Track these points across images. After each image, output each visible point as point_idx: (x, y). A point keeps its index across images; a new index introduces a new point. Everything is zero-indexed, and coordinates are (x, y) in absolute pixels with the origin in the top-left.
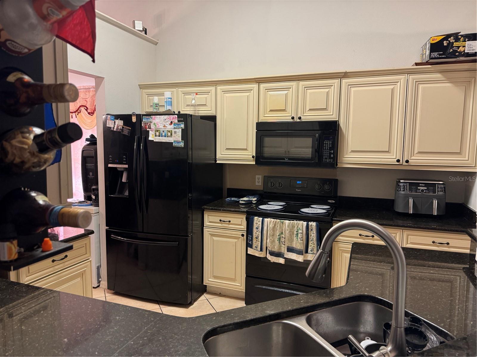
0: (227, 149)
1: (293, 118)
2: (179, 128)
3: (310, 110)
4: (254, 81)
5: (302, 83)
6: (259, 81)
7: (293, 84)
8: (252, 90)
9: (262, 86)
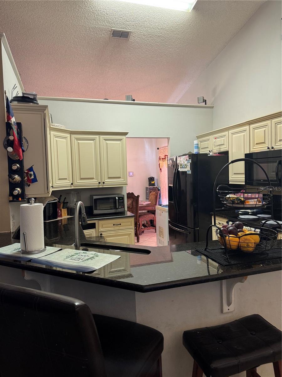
0: (235, 174)
1: (268, 148)
2: (189, 163)
3: (280, 140)
4: (246, 124)
5: (274, 121)
6: (250, 123)
7: (268, 122)
8: (246, 130)
9: (252, 126)
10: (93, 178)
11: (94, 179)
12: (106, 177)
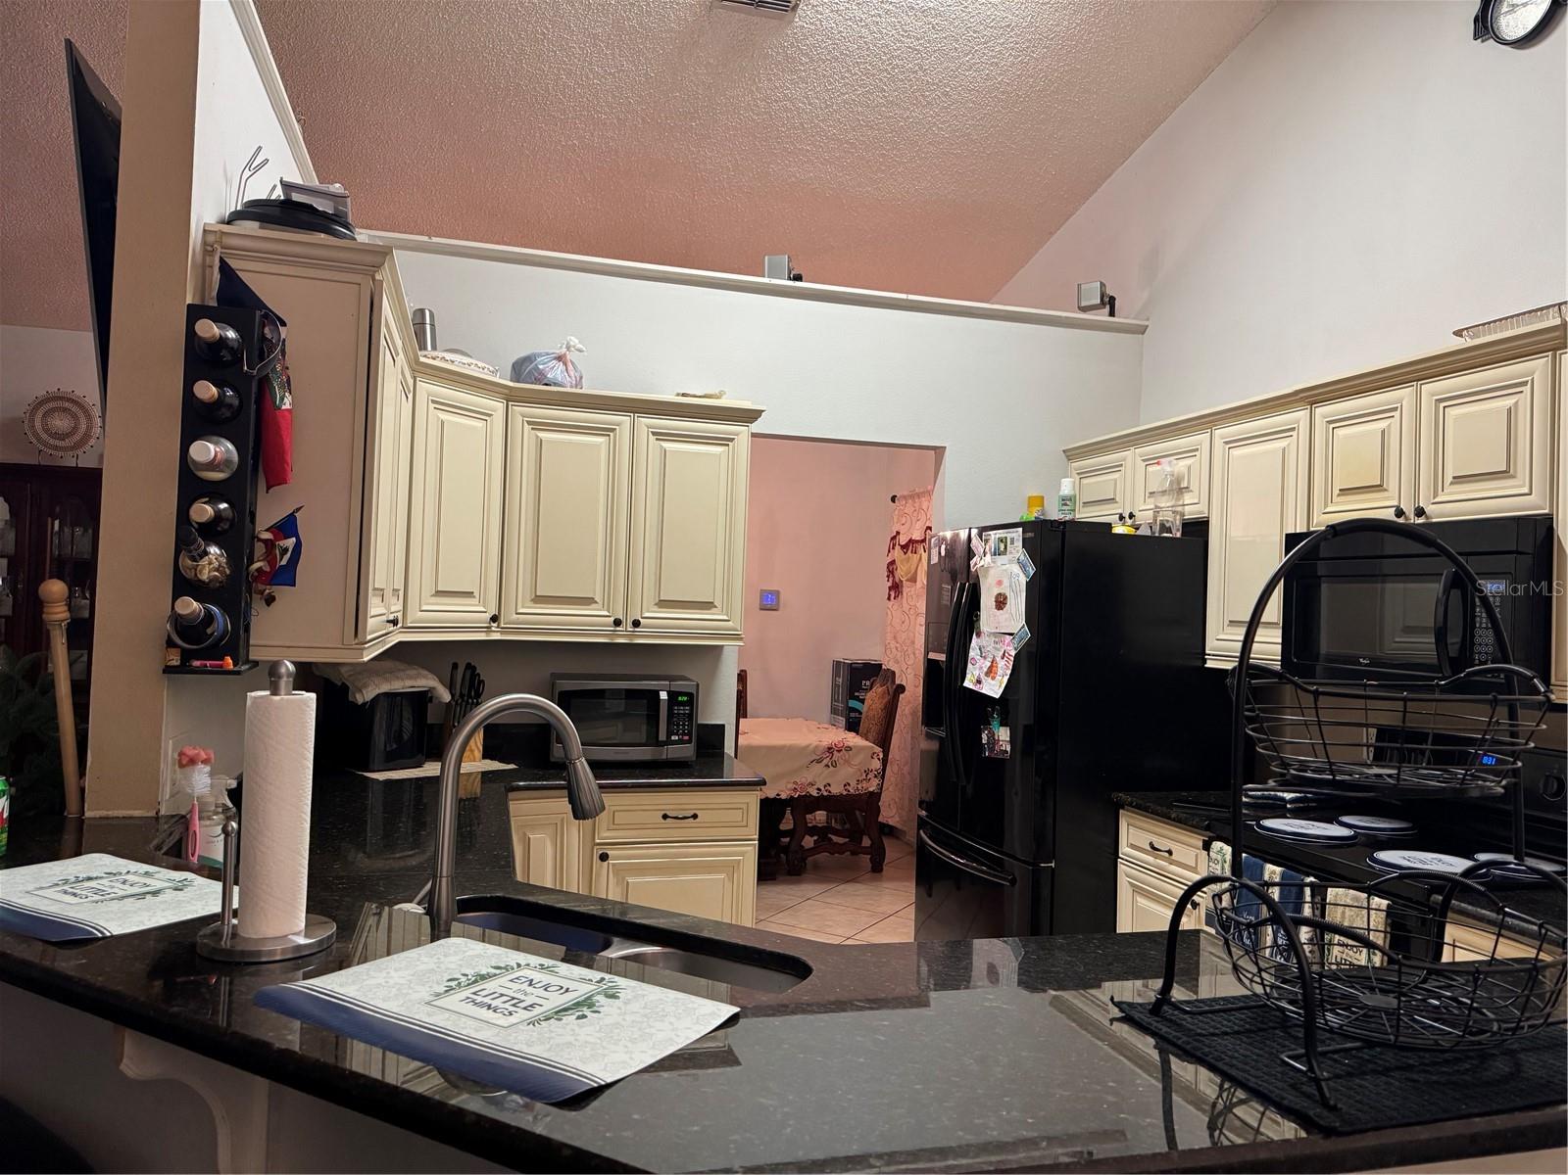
0: (1233, 623)
1: (1400, 513)
3: (1458, 479)
4: (1296, 401)
5: (1431, 389)
6: (1314, 396)
7: (1404, 395)
8: (1293, 429)
9: (1322, 411)
10: (588, 601)
11: (594, 606)
12: (650, 597)
